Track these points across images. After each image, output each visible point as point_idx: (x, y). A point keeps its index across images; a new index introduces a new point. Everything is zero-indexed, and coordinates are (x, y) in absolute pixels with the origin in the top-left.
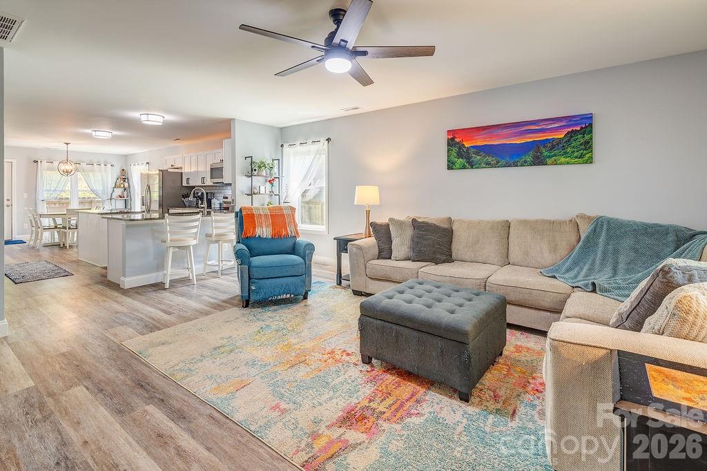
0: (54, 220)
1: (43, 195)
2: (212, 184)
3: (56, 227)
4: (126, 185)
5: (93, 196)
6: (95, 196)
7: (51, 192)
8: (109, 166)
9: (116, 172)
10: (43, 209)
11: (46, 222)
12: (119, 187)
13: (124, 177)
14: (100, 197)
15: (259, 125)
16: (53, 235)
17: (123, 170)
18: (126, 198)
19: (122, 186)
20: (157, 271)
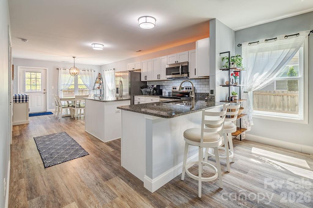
0: (68, 102)
1: (62, 87)
2: (166, 79)
3: (69, 106)
4: (101, 82)
5: (85, 87)
6: (86, 88)
7: (65, 86)
8: (93, 71)
9: (96, 75)
10: (62, 96)
11: (64, 103)
12: (98, 83)
13: (100, 77)
14: (89, 88)
15: (228, 27)
16: (67, 111)
17: (100, 74)
18: (101, 88)
19: (99, 82)
20: (174, 166)
